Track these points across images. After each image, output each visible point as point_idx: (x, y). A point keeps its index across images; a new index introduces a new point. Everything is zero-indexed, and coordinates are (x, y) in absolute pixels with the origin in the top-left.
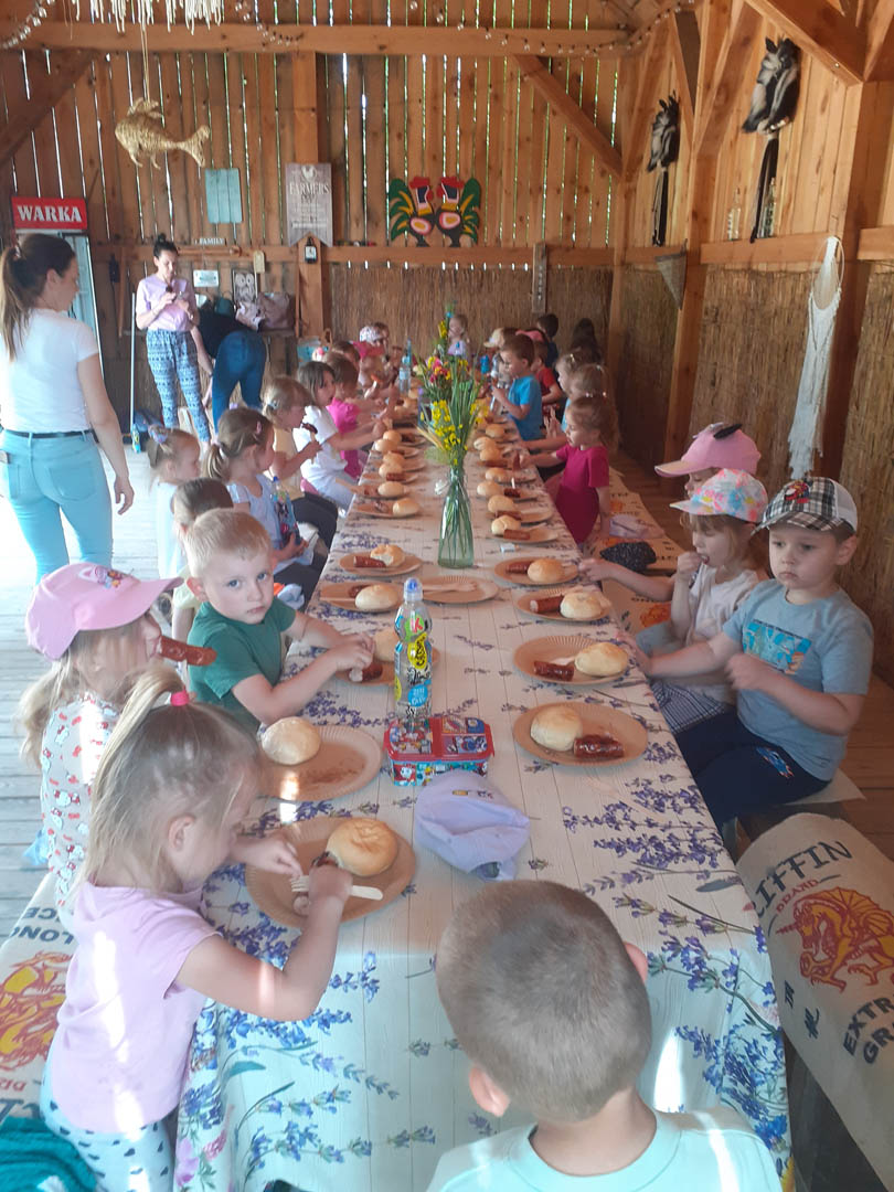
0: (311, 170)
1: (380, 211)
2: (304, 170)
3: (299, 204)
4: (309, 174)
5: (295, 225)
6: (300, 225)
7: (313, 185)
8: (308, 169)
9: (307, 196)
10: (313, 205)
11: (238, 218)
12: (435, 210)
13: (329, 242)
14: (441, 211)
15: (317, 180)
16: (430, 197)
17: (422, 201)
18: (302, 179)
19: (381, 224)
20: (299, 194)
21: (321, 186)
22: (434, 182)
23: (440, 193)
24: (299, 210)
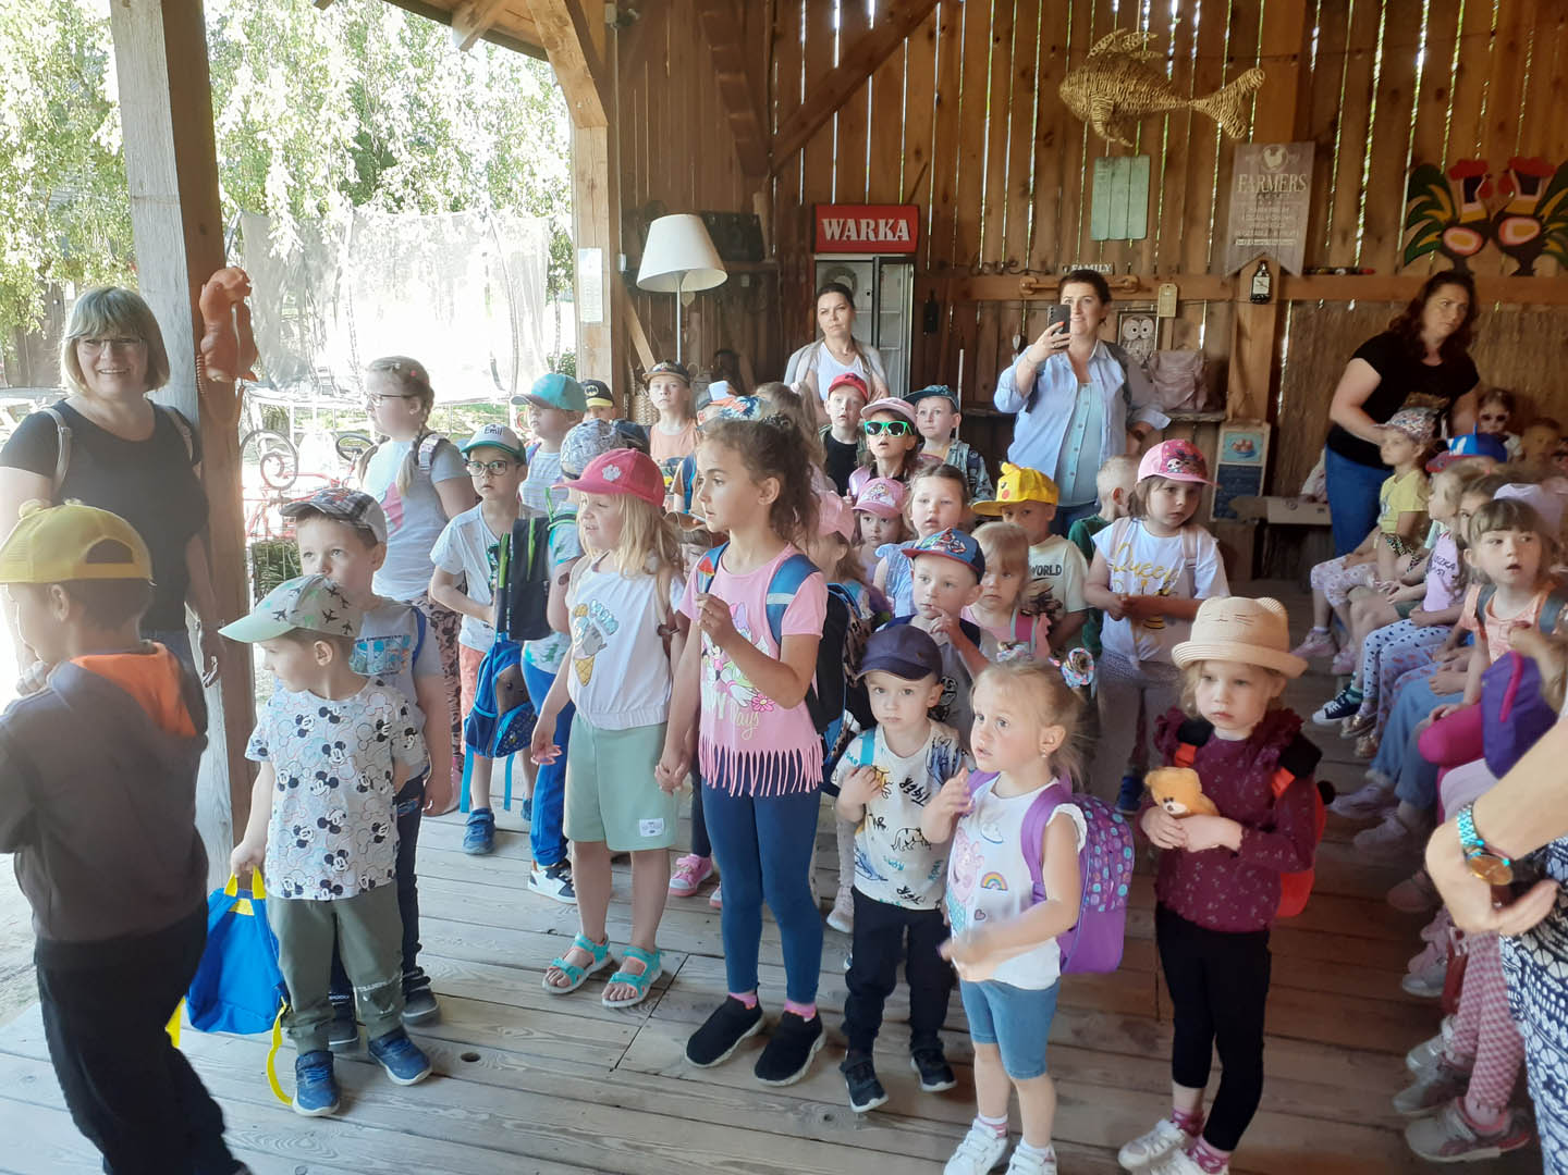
0: (1279, 154)
1: (1389, 218)
2: (1267, 153)
3: (1252, 209)
4: (1274, 159)
5: (1240, 242)
6: (1249, 242)
7: (1280, 177)
8: (1273, 153)
9: (1267, 195)
10: (1276, 210)
11: (1139, 232)
12: (1493, 215)
13: (1296, 268)
14: (1503, 216)
15: (1288, 170)
16: (1486, 193)
17: (1470, 199)
18: (1262, 168)
19: (1388, 239)
20: (1254, 191)
21: (1293, 179)
22: (1496, 171)
23: (1506, 187)
24: (1251, 218)
